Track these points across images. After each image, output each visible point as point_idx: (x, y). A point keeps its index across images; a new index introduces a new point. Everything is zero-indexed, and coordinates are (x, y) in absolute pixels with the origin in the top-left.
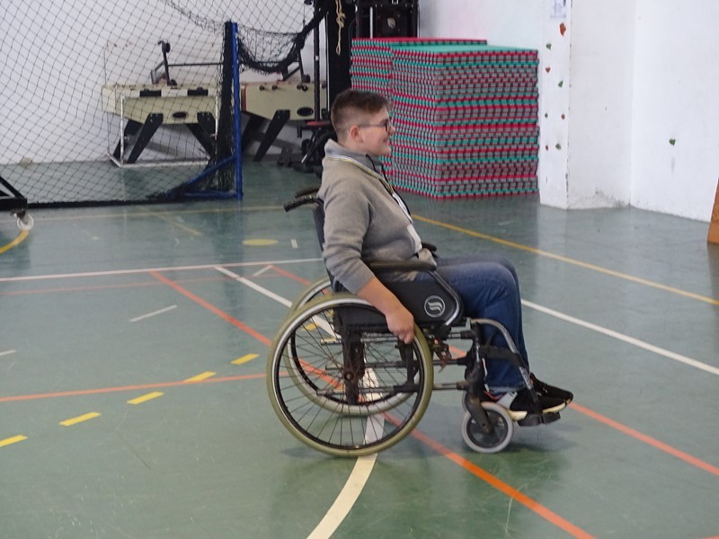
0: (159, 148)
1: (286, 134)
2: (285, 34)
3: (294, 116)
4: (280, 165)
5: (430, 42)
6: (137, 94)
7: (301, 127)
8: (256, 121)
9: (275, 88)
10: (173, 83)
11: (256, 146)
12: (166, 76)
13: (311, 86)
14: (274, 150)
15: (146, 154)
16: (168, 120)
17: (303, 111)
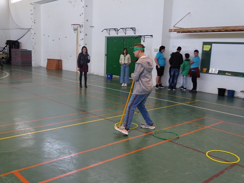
2: (3, 48)
9: (2, 54)
13: (7, 54)
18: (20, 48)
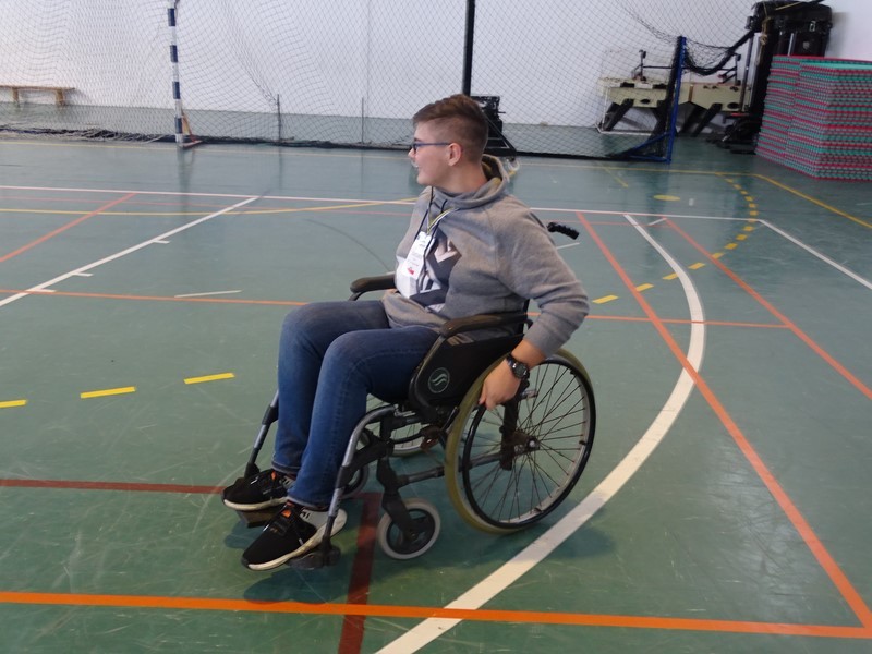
0: (630, 122)
1: (717, 120)
2: (721, 48)
3: (725, 108)
4: (708, 141)
5: (832, 61)
6: (619, 84)
7: (727, 116)
8: (699, 109)
9: (714, 87)
10: (644, 80)
11: (696, 126)
12: (640, 74)
13: (740, 88)
14: (707, 130)
15: (620, 125)
16: (637, 104)
17: (733, 105)
18: (828, 55)
